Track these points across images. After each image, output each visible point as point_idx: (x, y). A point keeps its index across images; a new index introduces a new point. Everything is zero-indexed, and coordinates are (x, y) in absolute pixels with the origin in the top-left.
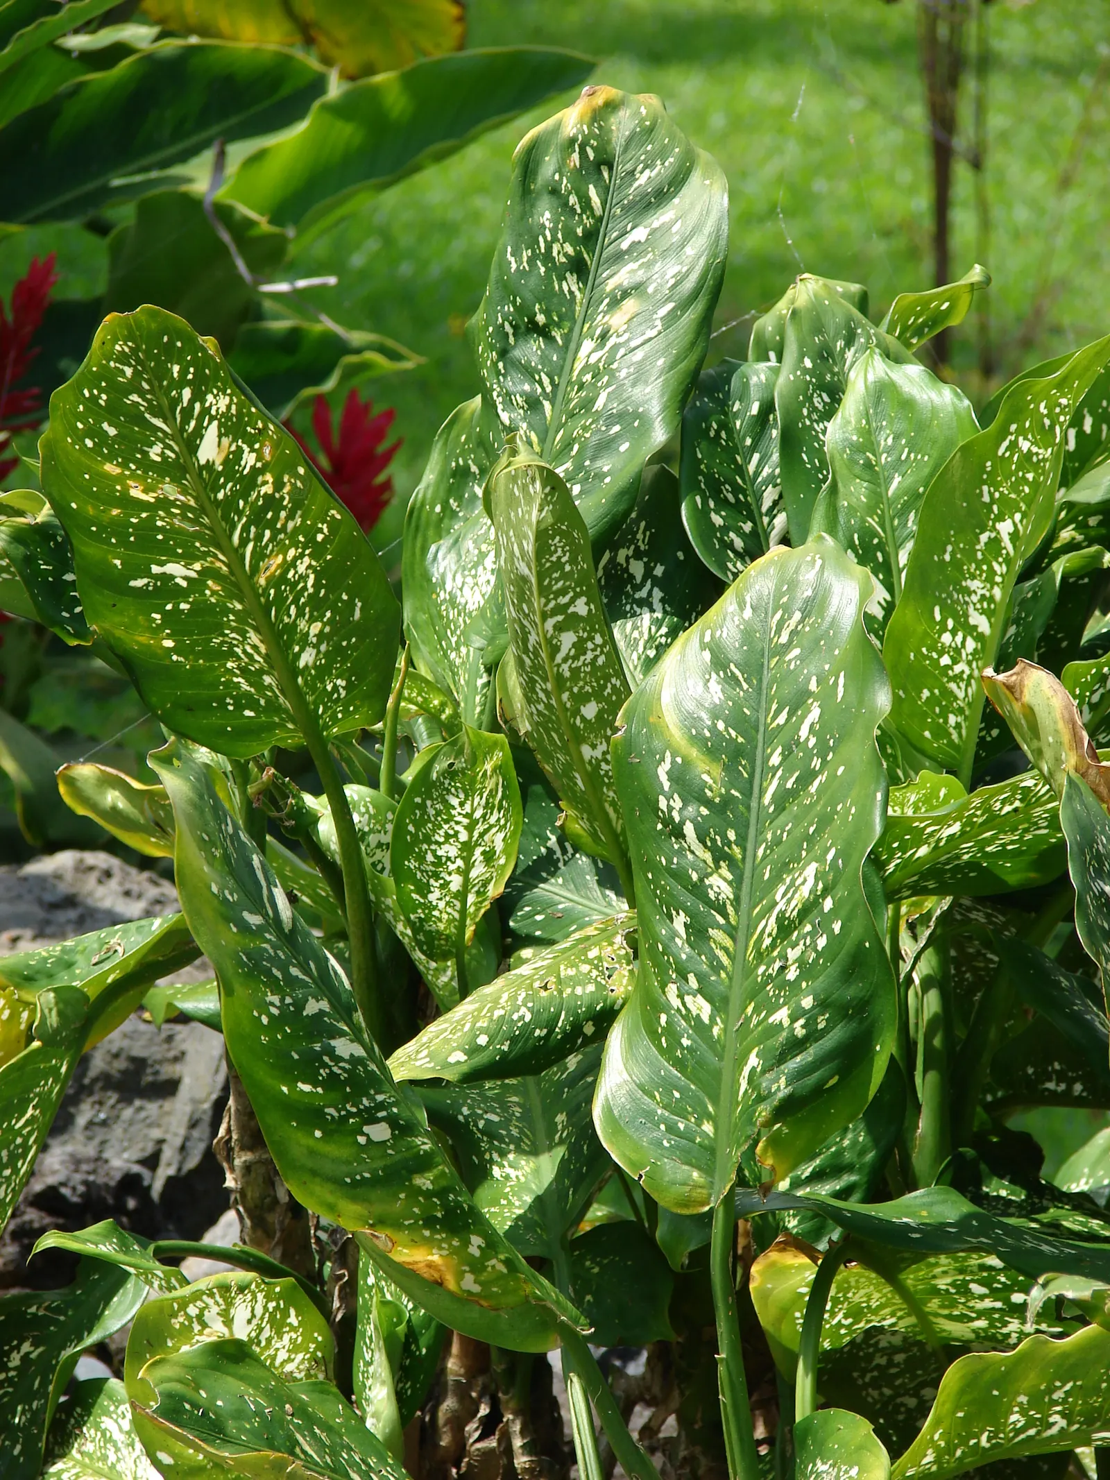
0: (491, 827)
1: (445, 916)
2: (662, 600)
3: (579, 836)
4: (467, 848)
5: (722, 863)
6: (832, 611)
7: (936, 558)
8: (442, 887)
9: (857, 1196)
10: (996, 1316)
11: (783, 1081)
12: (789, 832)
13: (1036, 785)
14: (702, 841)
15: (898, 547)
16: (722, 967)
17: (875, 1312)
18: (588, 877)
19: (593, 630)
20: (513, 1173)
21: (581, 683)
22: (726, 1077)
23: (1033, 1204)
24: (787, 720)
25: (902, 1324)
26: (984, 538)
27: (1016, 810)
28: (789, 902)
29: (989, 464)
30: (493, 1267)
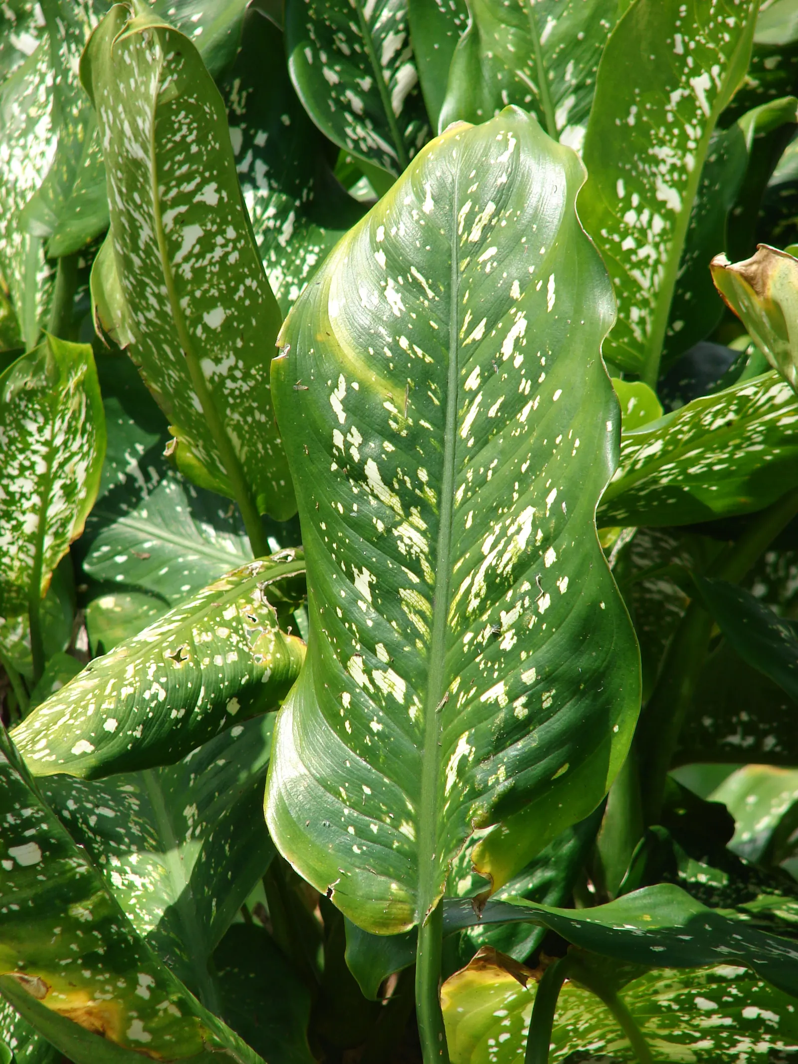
0: (72, 455)
1: (17, 564)
2: (268, 175)
3: (189, 466)
4: (45, 481)
5: (413, 510)
6: (533, 200)
7: (618, 122)
8: (15, 529)
9: (553, 896)
10: (724, 1035)
11: (502, 772)
12: (495, 471)
13: (756, 393)
14: (388, 482)
15: (555, 105)
16: (417, 634)
17: (581, 1035)
18: (179, 509)
19: (224, 222)
20: (137, 880)
21: (206, 286)
22: (428, 767)
23: (738, 891)
24: (486, 334)
25: (612, 1047)
26: (676, 96)
27: (729, 424)
28: (500, 555)
29: (683, 8)
30: (165, 1010)
